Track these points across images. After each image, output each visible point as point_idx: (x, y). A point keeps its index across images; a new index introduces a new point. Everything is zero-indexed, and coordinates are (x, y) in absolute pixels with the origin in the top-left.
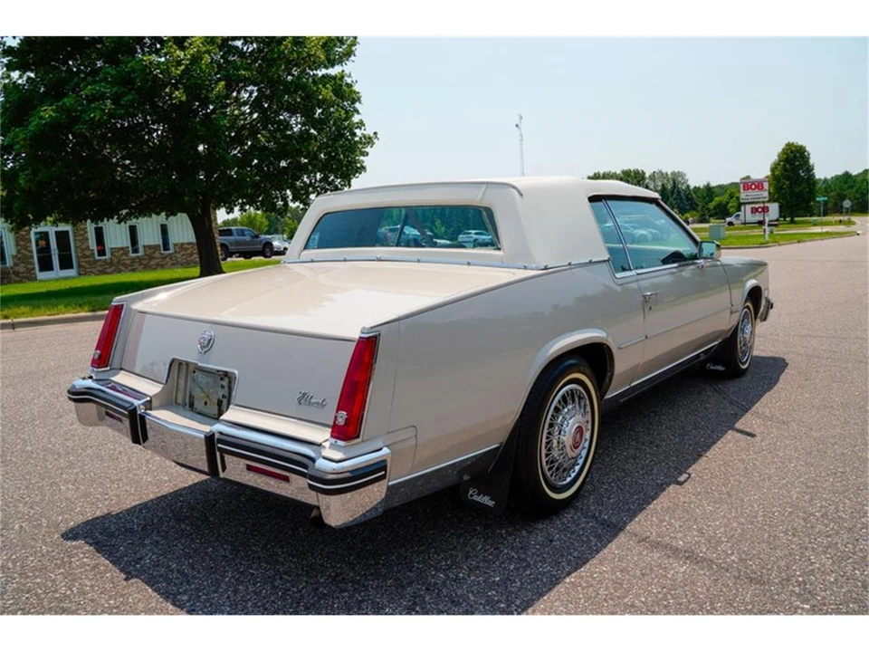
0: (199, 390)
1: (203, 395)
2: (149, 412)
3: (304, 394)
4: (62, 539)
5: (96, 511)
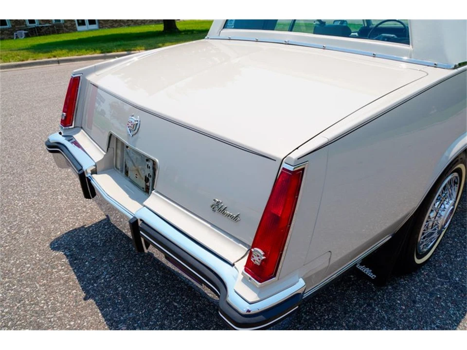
0: (131, 162)
1: (134, 167)
2: (93, 176)
3: (219, 203)
4: (50, 249)
5: (76, 223)
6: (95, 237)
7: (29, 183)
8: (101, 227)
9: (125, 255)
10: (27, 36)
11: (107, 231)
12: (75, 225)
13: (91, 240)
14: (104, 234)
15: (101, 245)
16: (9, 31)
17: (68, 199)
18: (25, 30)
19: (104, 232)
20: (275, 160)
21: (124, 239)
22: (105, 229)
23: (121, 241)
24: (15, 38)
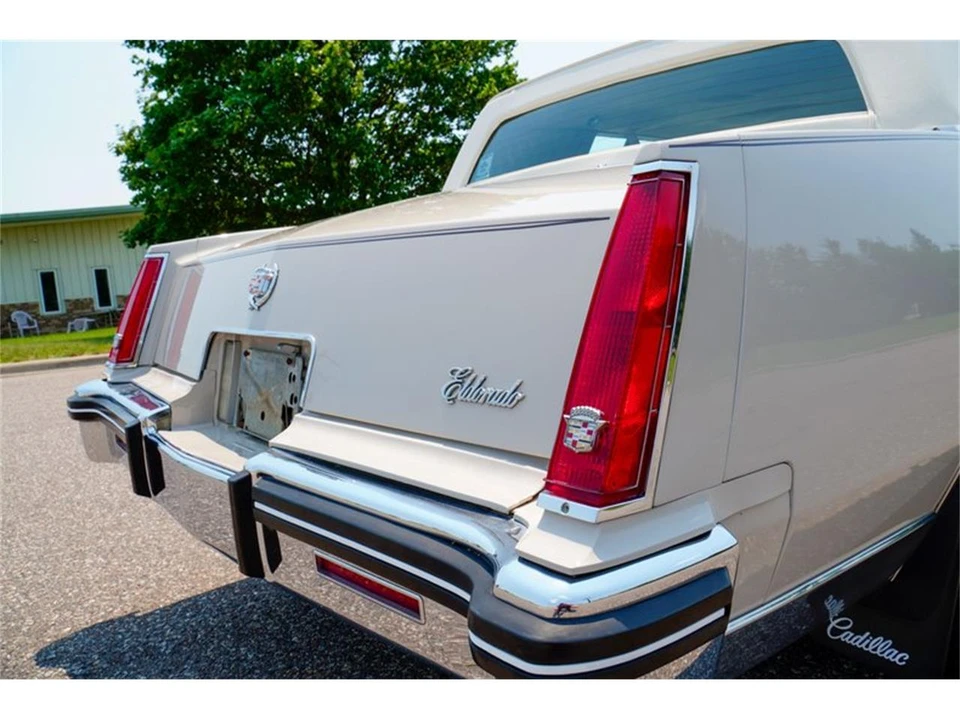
0: (253, 388)
1: (259, 399)
2: (163, 434)
3: (465, 374)
4: (34, 663)
5: (115, 608)
6: (156, 635)
7: (26, 538)
8: (175, 614)
9: (225, 671)
10: (92, 327)
11: (188, 623)
12: (111, 612)
13: (145, 640)
14: (180, 628)
15: (167, 652)
16: (59, 320)
17: (109, 563)
18: (89, 317)
19: (180, 625)
20: (608, 218)
21: (229, 636)
22: (186, 617)
23: (221, 641)
24: (69, 330)
